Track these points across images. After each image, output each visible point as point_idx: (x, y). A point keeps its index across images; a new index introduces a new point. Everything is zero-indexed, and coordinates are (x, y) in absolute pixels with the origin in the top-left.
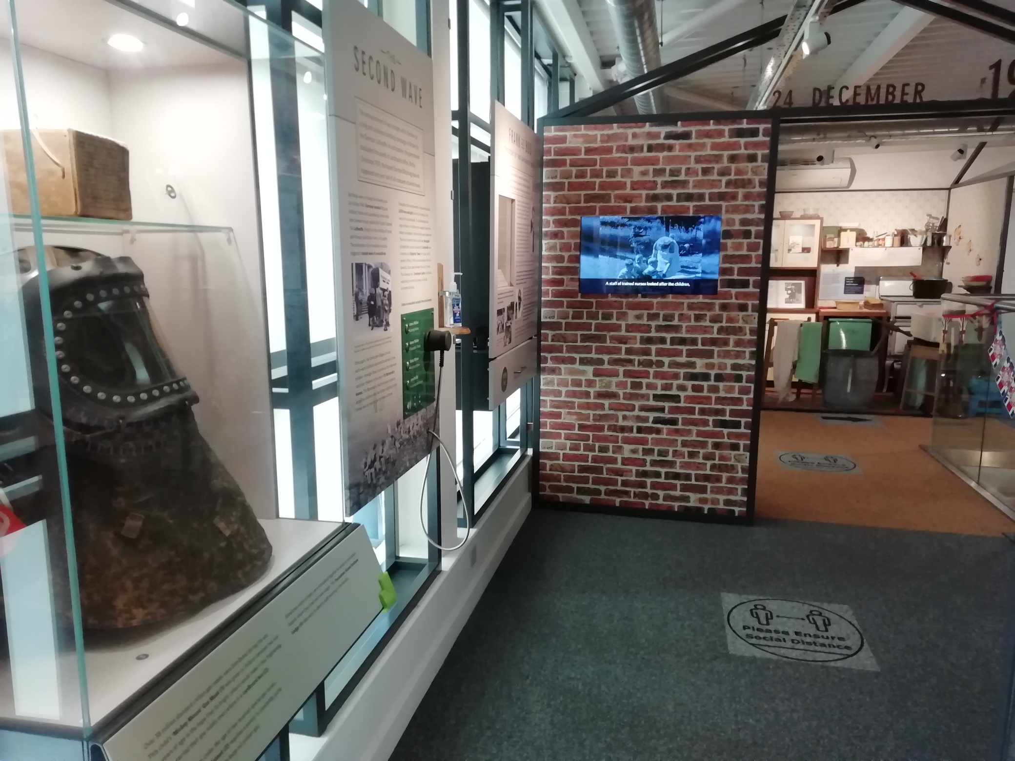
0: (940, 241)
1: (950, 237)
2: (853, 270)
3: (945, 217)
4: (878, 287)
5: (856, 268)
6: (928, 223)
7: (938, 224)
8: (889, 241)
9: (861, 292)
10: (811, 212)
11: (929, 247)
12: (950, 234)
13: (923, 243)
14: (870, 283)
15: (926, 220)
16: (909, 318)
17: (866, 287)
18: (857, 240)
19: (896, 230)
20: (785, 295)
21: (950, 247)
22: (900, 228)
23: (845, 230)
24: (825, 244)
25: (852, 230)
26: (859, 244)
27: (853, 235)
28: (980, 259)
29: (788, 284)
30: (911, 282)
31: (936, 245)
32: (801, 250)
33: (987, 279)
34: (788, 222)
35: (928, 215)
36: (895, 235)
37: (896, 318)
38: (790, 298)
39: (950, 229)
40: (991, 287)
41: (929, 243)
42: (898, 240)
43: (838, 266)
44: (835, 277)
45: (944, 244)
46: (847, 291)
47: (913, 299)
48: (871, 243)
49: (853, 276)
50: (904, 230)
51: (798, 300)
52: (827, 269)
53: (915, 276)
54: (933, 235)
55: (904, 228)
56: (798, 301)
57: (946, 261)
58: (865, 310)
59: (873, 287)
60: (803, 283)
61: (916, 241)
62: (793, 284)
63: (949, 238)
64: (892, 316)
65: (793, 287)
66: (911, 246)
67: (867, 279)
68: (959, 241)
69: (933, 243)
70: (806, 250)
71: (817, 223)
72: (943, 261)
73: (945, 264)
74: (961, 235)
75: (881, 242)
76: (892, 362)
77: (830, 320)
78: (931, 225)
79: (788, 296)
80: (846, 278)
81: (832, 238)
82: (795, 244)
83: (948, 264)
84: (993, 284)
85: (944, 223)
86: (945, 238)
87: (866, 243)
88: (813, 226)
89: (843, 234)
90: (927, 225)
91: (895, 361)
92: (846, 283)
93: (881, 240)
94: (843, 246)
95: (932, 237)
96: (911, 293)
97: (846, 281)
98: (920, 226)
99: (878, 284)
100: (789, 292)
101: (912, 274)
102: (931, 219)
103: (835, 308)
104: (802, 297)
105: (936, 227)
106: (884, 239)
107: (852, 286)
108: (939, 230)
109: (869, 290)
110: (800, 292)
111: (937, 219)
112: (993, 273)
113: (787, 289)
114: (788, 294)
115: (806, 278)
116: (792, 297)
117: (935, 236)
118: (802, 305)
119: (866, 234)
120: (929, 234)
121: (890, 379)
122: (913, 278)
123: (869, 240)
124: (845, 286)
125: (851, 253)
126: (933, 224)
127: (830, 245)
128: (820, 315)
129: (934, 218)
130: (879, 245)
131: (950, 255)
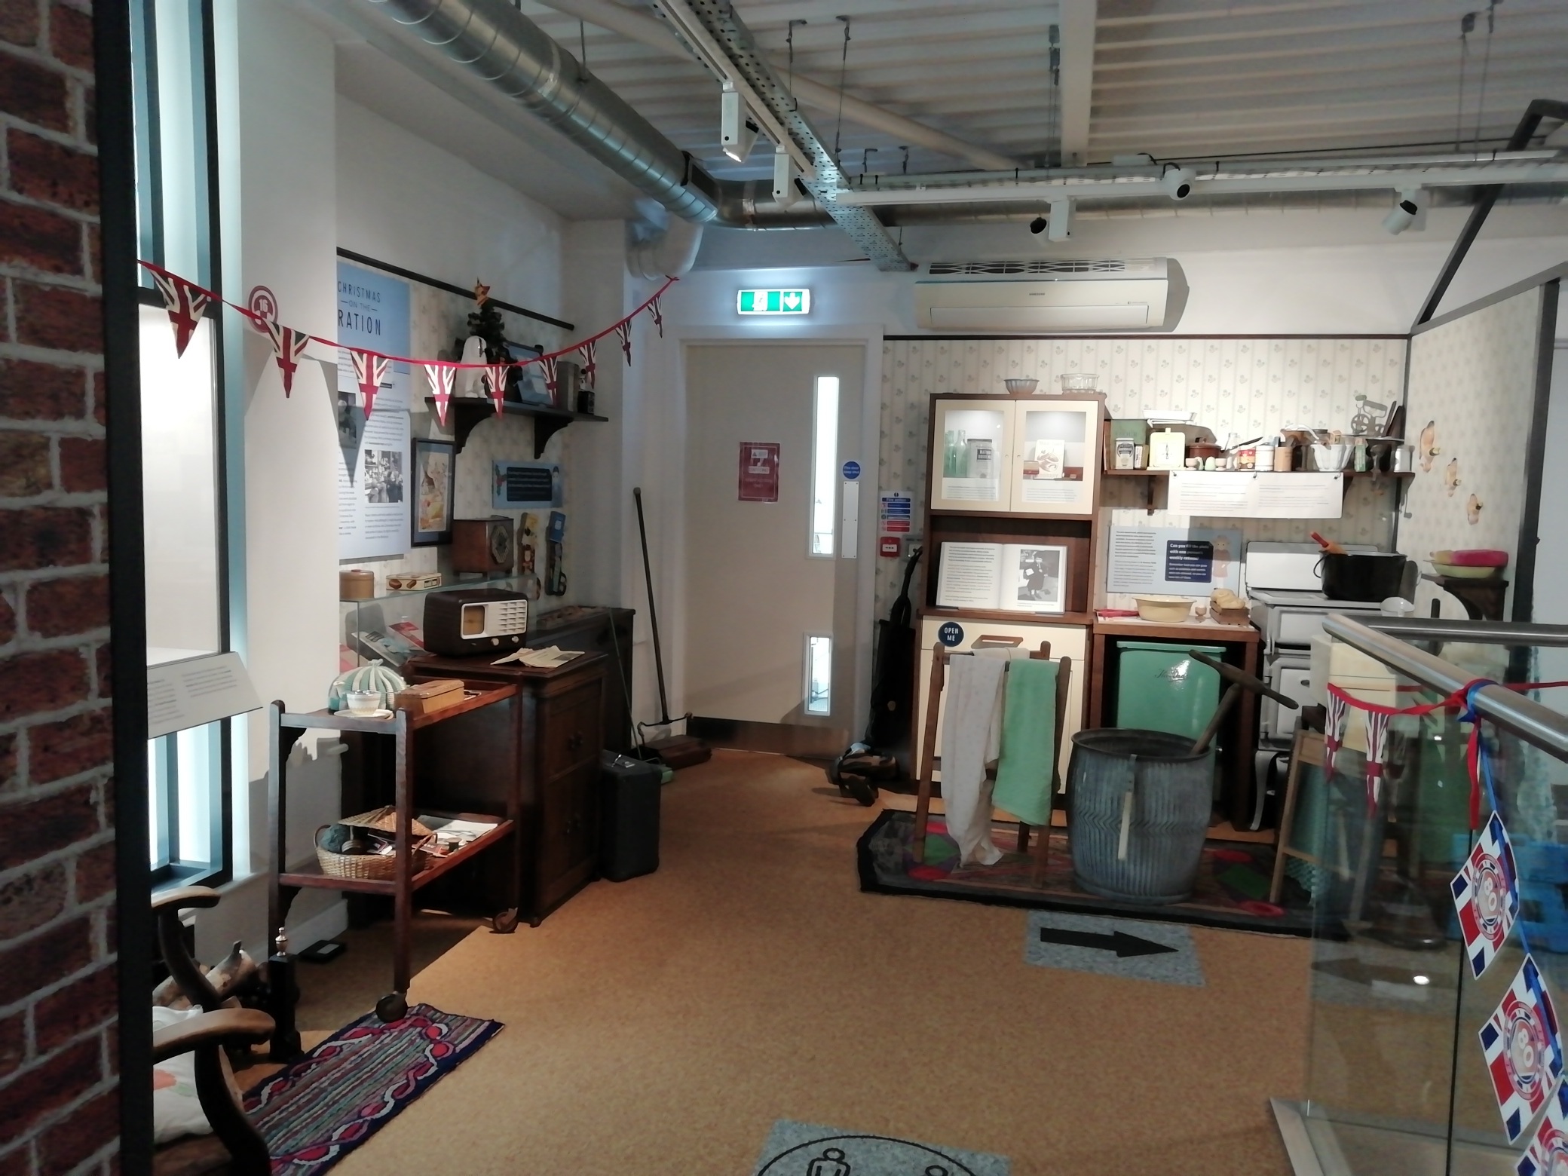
0: (1387, 461)
1: (1411, 450)
2: (1186, 525)
3: (1400, 403)
4: (1243, 565)
5: (1193, 519)
6: (1359, 416)
7: (1384, 421)
8: (1263, 458)
9: (1206, 578)
10: (1079, 383)
11: (1360, 473)
12: (1412, 443)
13: (1344, 465)
14: (1226, 556)
15: (1354, 408)
16: (1307, 647)
17: (1216, 565)
18: (1188, 452)
19: (1282, 431)
20: (1017, 579)
21: (1412, 475)
22: (1294, 427)
23: (1161, 428)
24: (1111, 460)
25: (1176, 428)
26: (1190, 461)
27: (1179, 441)
28: (1478, 507)
29: (1029, 553)
30: (1318, 557)
31: (1376, 470)
32: (1060, 474)
33: (1494, 560)
34: (1024, 405)
35: (1358, 398)
36: (1280, 444)
37: (1278, 645)
38: (1030, 587)
39: (1412, 432)
40: (1507, 584)
41: (1360, 465)
42: (1284, 455)
43: (1150, 513)
44: (1143, 540)
45: (1397, 468)
46: (1173, 573)
47: (1321, 600)
48: (1220, 461)
49: (1184, 537)
50: (1303, 432)
51: (1047, 592)
52: (1127, 519)
53: (1325, 545)
54: (1371, 442)
55: (1302, 427)
56: (1049, 595)
57: (1402, 508)
58: (1209, 623)
59: (1233, 566)
60: (1062, 551)
61: (1328, 457)
62: (1039, 554)
63: (1408, 454)
64: (1270, 639)
65: (1039, 560)
66: (1317, 471)
67: (1218, 546)
68: (1430, 461)
69: (1369, 465)
70: (1073, 473)
71: (1091, 408)
72: (1397, 509)
73: (1401, 516)
74: (1436, 445)
75: (1245, 459)
76: (1273, 754)
77: (1121, 644)
78: (1366, 421)
79: (1025, 582)
80: (1169, 542)
81: (1129, 446)
82: (1048, 459)
83: (1408, 516)
84: (1510, 575)
85: (1399, 417)
86: (1398, 454)
87: (1211, 461)
88: (1083, 415)
89: (1154, 436)
90: (1357, 421)
91: (1280, 754)
92: (1169, 555)
93: (1245, 455)
94: (1156, 465)
95: (1368, 452)
96: (1318, 584)
97: (1169, 549)
98: (1340, 424)
99: (1242, 559)
100: (1030, 572)
101: (1317, 538)
102: (1367, 408)
103: (1137, 615)
104: (1059, 585)
105: (1380, 426)
106: (1253, 452)
107: (1183, 562)
108: (1388, 433)
109: (1223, 574)
110: (1055, 575)
111: (1382, 407)
112: (1510, 545)
113: (1024, 566)
114: (1026, 577)
115: (1072, 540)
116: (1035, 586)
117: (1375, 448)
118: (1056, 605)
119: (1216, 440)
120: (1361, 443)
121: (1268, 797)
122: (1320, 547)
123: (1218, 452)
124: (1169, 561)
125: (1173, 484)
126: (1373, 419)
127: (1124, 462)
128: (1095, 631)
129: (1373, 405)
130: (1242, 466)
131: (1413, 493)
